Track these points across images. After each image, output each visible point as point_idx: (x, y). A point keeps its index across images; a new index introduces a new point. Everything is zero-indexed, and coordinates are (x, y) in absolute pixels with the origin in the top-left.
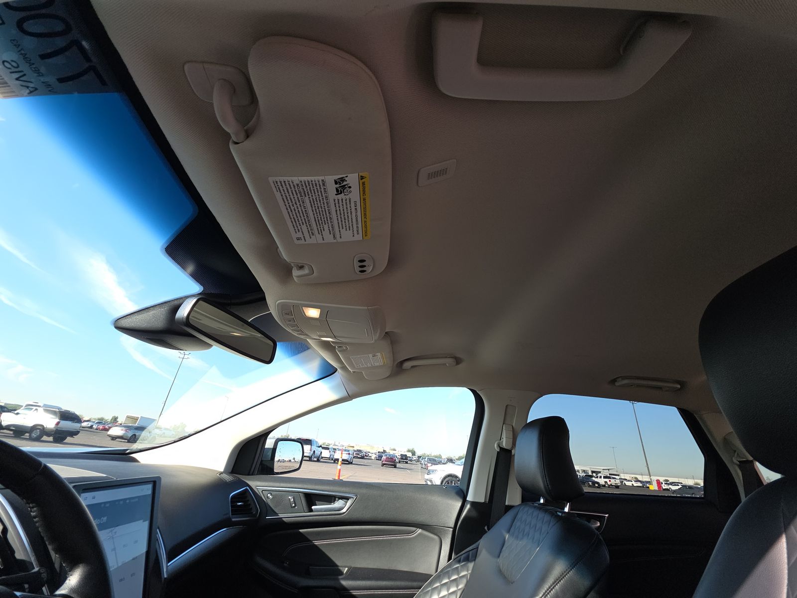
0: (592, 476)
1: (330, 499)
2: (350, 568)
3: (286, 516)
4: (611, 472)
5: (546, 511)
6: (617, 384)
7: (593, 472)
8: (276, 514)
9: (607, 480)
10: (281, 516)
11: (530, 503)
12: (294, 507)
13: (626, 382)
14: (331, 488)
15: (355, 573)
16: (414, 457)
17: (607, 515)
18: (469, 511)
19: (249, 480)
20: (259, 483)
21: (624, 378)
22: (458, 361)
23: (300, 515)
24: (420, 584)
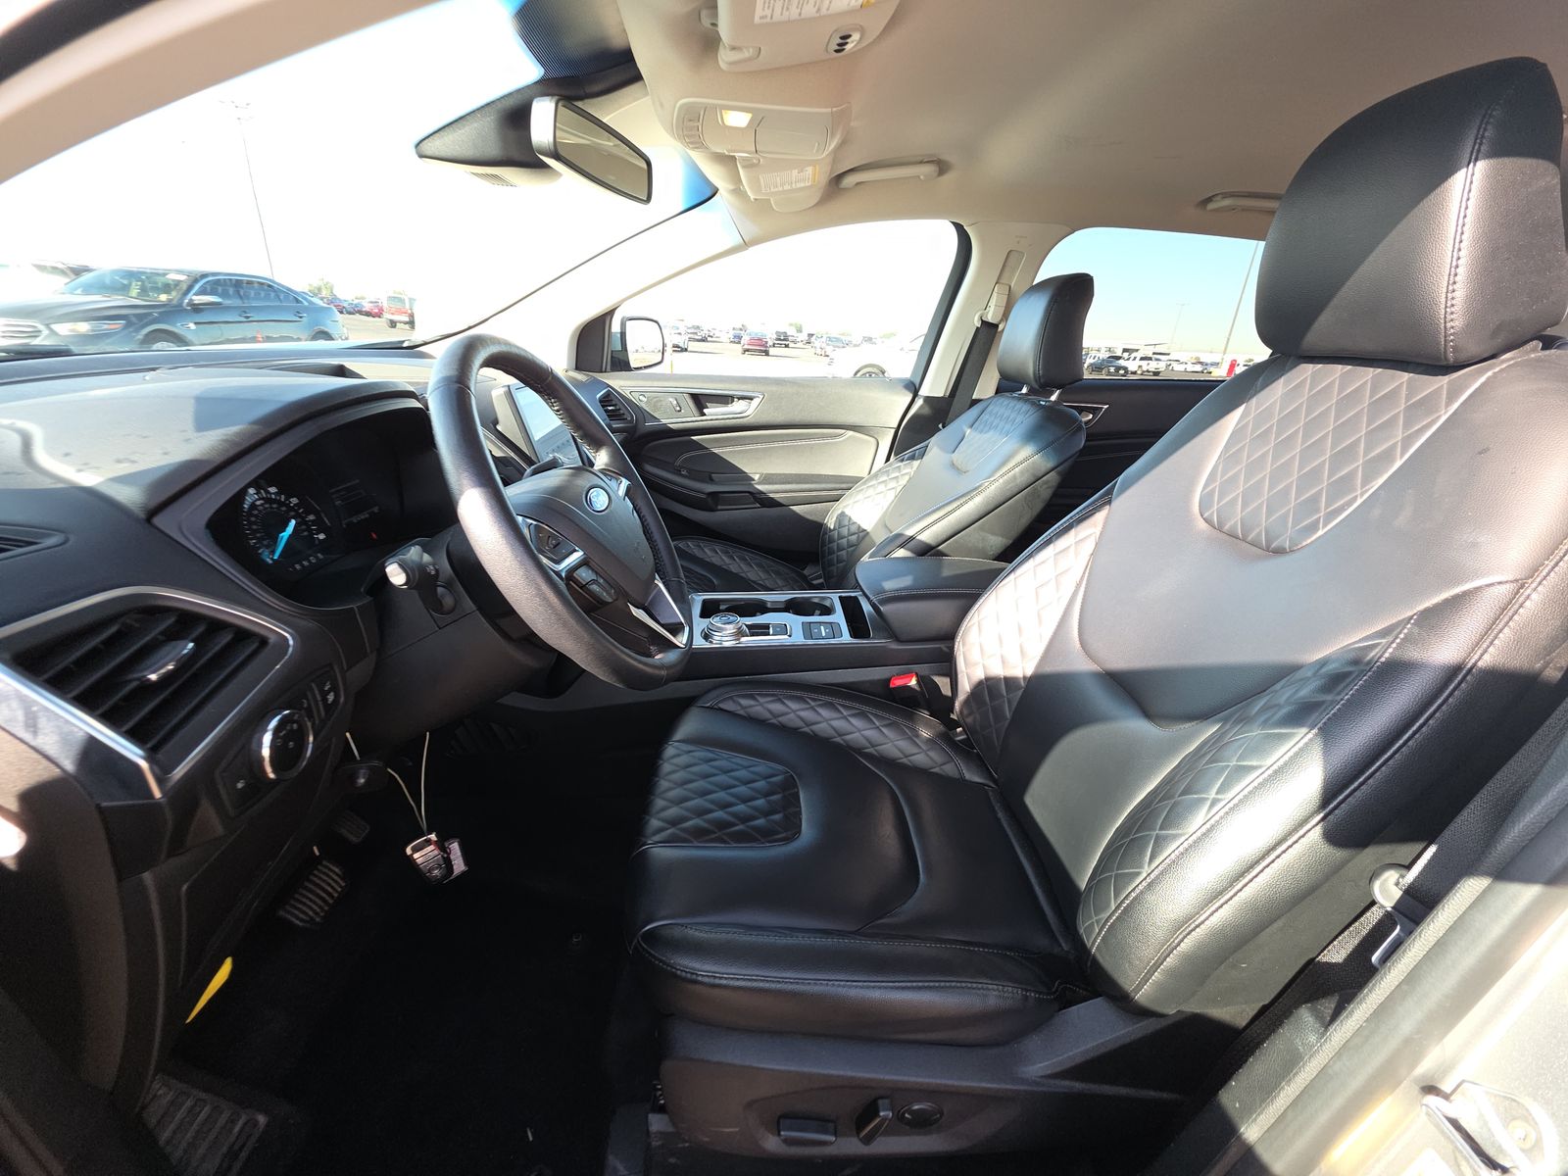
0: (1119, 358)
1: (725, 399)
2: (762, 475)
3: (673, 422)
4: (1158, 349)
5: (1026, 401)
6: (1211, 206)
7: (1125, 350)
8: (658, 420)
9: (1144, 363)
10: (664, 421)
11: (1008, 394)
12: (680, 411)
13: (1227, 202)
14: (727, 386)
15: (768, 479)
16: (799, 334)
17: (1106, 407)
18: (921, 407)
19: (609, 379)
20: (622, 383)
21: (1226, 195)
22: (942, 167)
23: (688, 418)
24: (850, 485)
